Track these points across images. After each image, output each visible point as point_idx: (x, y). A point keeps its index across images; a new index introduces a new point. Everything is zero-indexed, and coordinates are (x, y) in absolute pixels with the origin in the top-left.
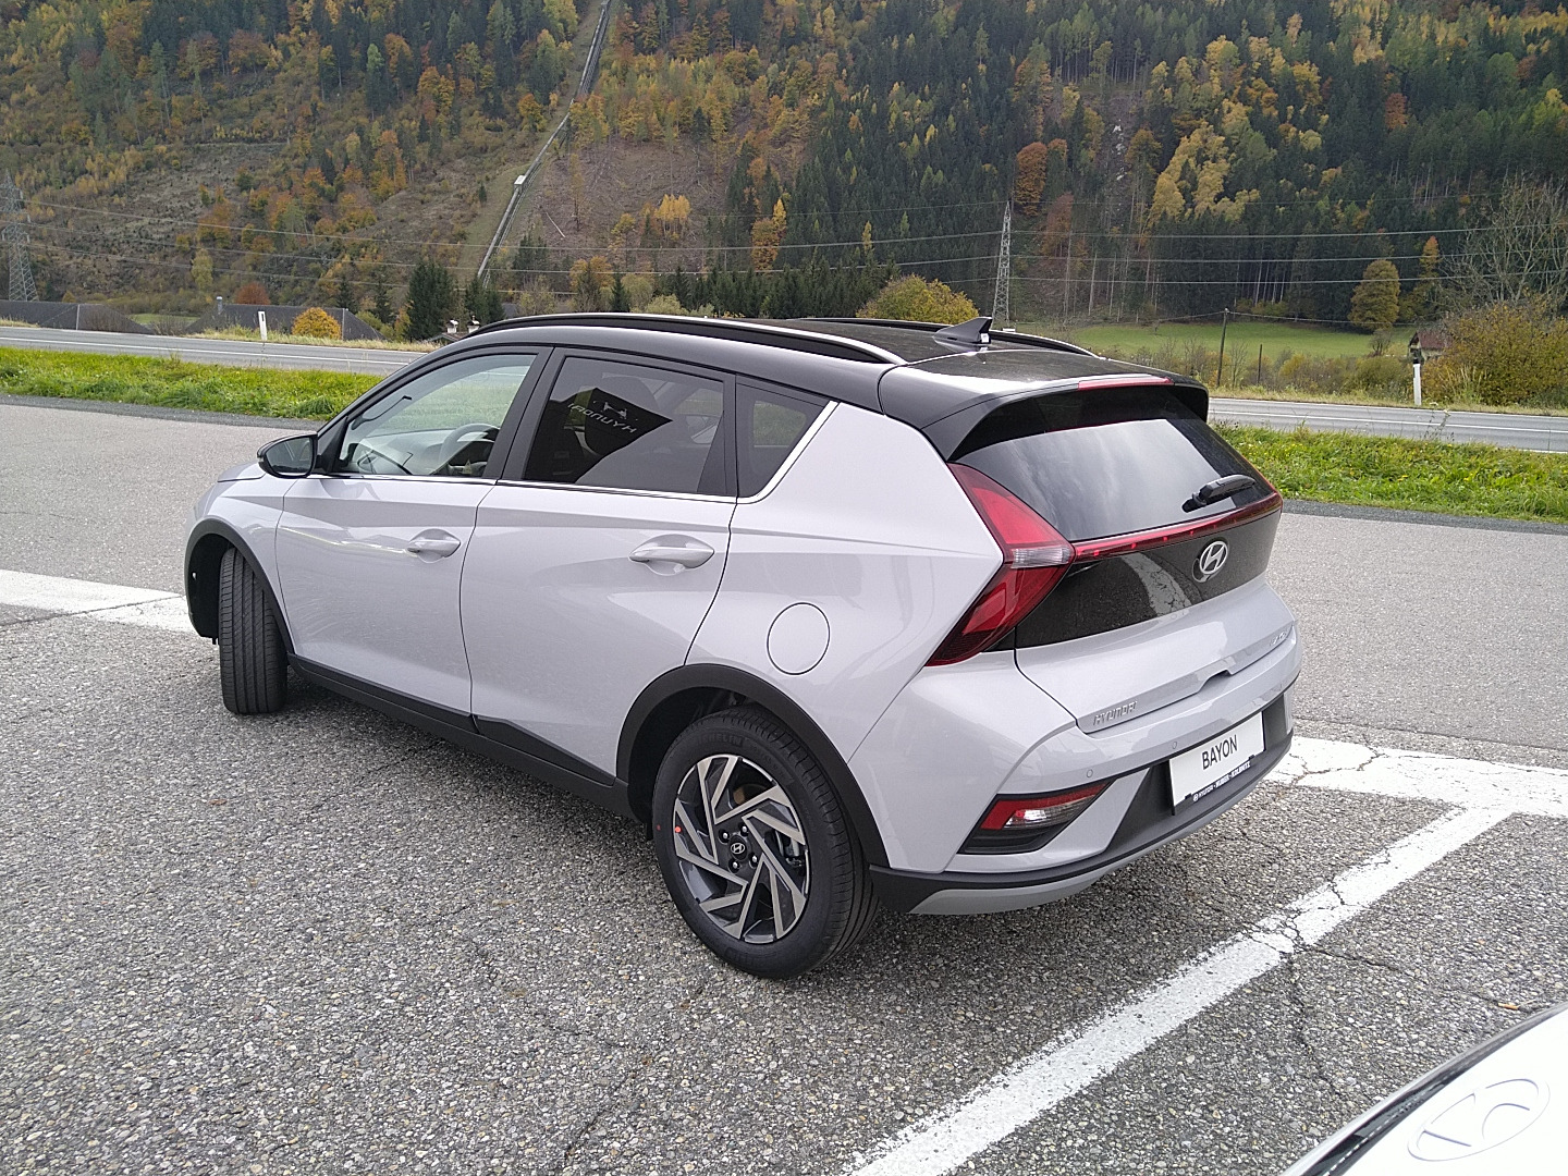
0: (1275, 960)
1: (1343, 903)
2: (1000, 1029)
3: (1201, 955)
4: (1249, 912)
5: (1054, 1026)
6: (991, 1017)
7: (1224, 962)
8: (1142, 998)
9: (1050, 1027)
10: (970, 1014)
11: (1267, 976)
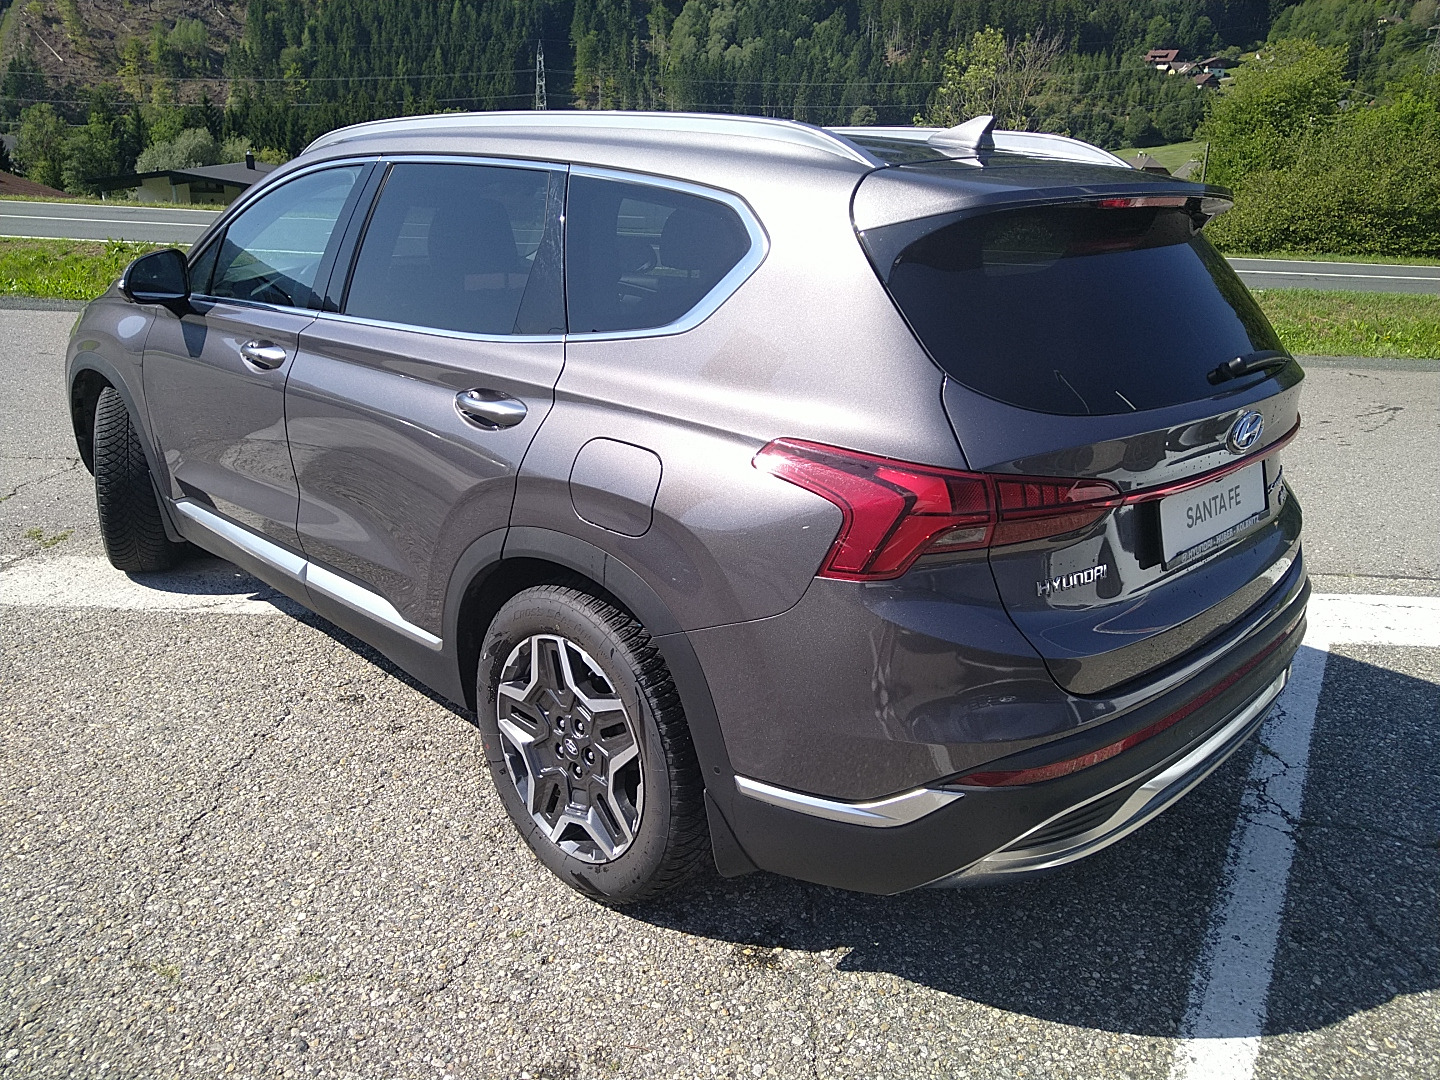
0: (1290, 844)
1: (1286, 765)
2: (1136, 987)
3: (1231, 851)
4: (1225, 790)
5: (1179, 970)
6: (1116, 972)
7: (1253, 855)
8: (1222, 915)
9: (1176, 972)
10: (1096, 975)
11: (1297, 864)
